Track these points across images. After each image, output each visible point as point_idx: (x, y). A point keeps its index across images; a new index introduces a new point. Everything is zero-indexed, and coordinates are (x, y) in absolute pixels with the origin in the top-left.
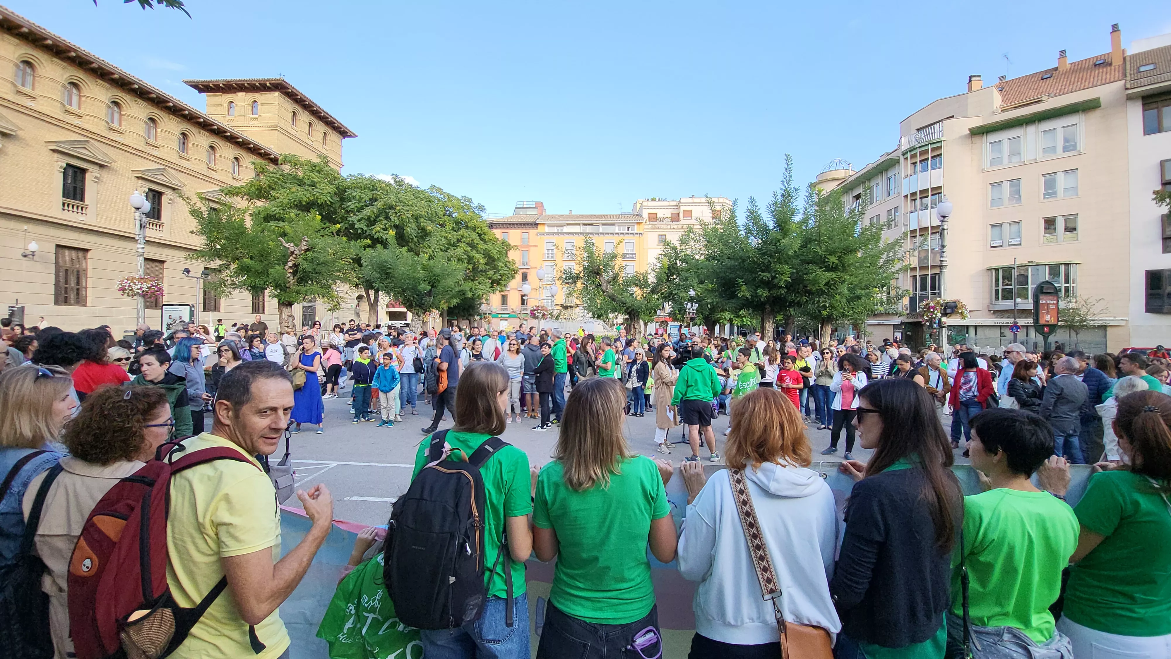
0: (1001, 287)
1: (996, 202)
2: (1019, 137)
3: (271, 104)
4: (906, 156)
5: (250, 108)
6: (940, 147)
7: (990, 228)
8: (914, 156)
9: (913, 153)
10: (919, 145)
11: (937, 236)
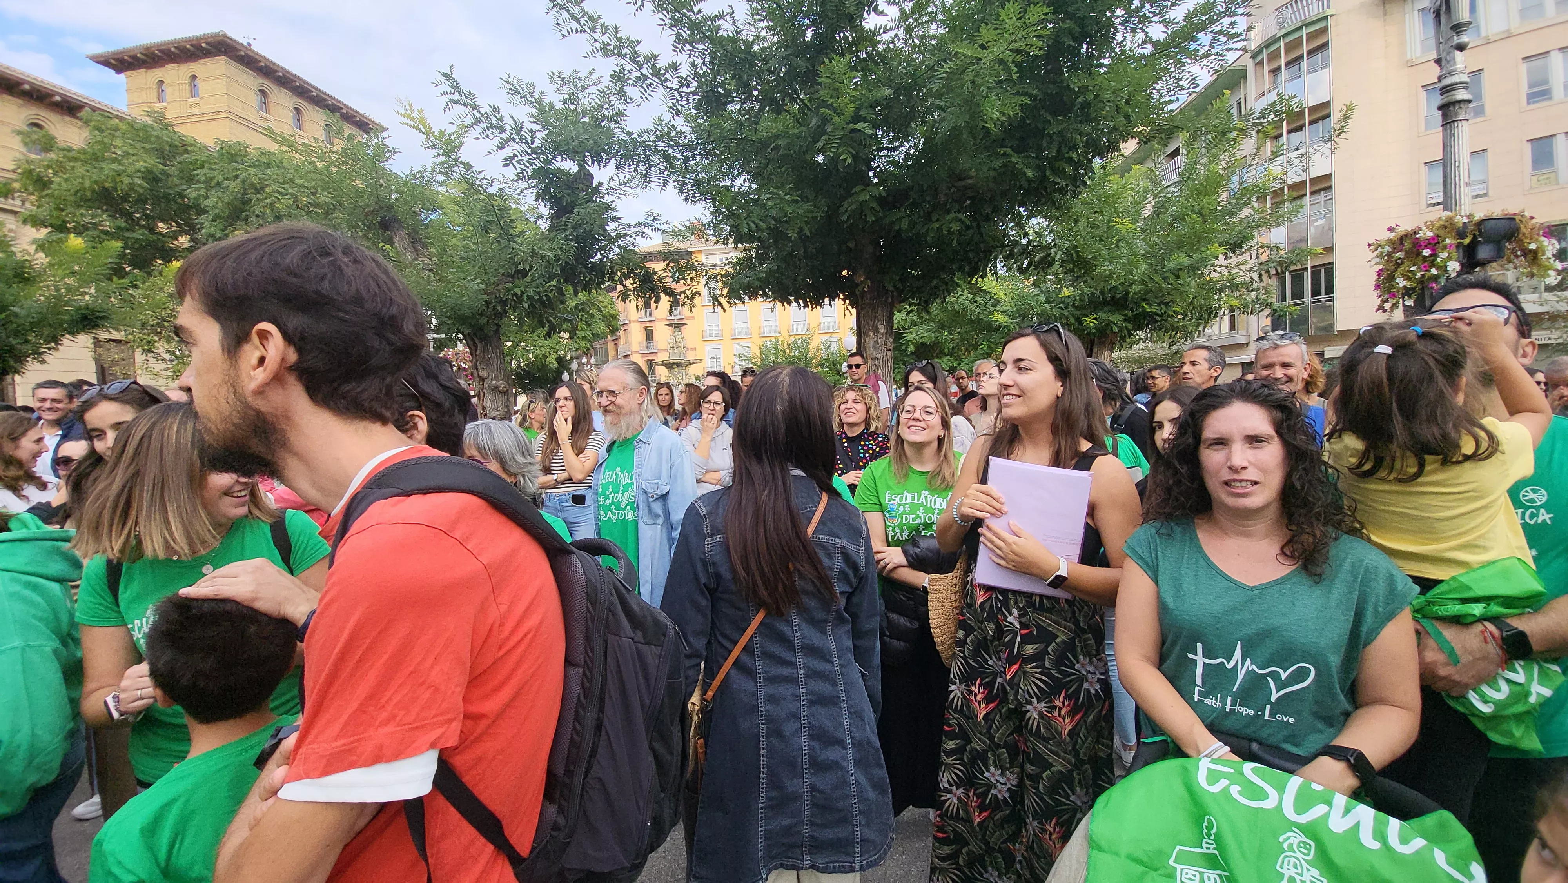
3: (216, 77)
4: (1259, 59)
5: (188, 87)
6: (1325, 30)
7: (1424, 170)
8: (1274, 56)
9: (1272, 49)
10: (1283, 32)
11: (1322, 197)
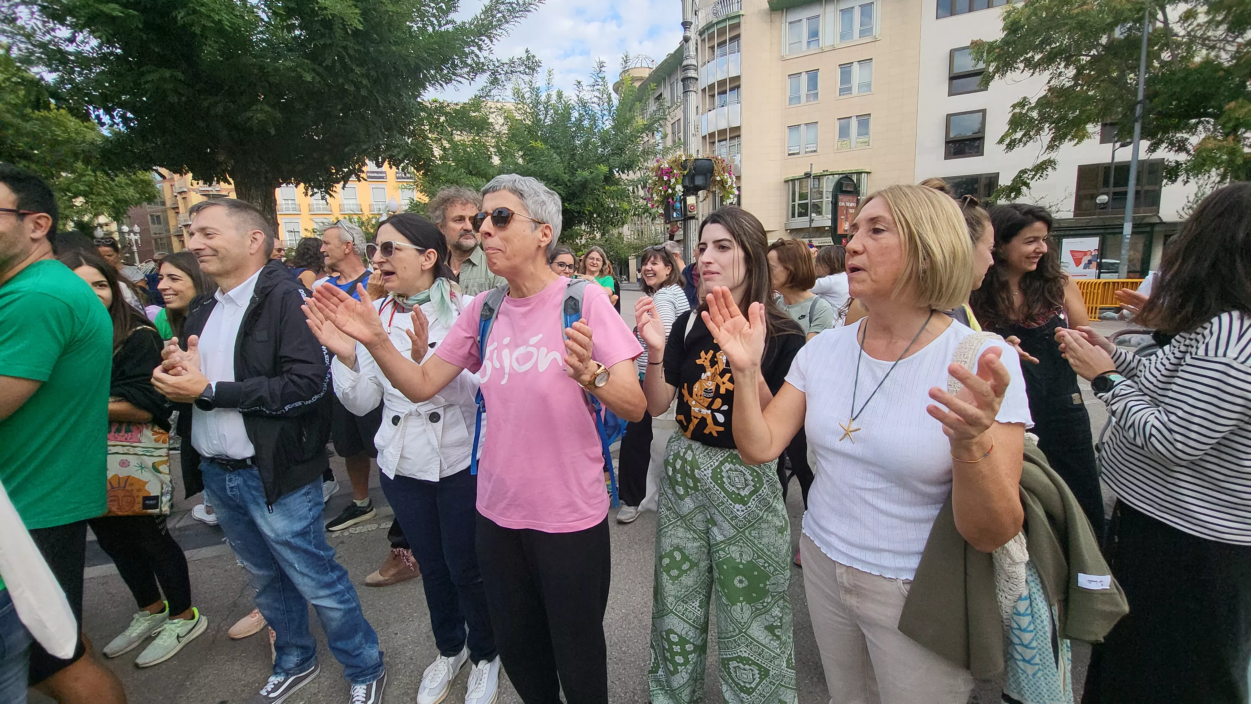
0: (797, 202)
1: (795, 99)
2: (818, 16)
4: (703, 37)
6: (738, 25)
7: (787, 130)
8: (711, 37)
9: (711, 31)
10: (716, 20)
11: (735, 142)
